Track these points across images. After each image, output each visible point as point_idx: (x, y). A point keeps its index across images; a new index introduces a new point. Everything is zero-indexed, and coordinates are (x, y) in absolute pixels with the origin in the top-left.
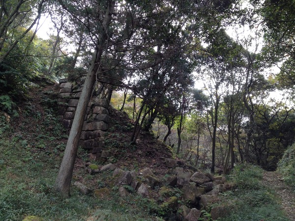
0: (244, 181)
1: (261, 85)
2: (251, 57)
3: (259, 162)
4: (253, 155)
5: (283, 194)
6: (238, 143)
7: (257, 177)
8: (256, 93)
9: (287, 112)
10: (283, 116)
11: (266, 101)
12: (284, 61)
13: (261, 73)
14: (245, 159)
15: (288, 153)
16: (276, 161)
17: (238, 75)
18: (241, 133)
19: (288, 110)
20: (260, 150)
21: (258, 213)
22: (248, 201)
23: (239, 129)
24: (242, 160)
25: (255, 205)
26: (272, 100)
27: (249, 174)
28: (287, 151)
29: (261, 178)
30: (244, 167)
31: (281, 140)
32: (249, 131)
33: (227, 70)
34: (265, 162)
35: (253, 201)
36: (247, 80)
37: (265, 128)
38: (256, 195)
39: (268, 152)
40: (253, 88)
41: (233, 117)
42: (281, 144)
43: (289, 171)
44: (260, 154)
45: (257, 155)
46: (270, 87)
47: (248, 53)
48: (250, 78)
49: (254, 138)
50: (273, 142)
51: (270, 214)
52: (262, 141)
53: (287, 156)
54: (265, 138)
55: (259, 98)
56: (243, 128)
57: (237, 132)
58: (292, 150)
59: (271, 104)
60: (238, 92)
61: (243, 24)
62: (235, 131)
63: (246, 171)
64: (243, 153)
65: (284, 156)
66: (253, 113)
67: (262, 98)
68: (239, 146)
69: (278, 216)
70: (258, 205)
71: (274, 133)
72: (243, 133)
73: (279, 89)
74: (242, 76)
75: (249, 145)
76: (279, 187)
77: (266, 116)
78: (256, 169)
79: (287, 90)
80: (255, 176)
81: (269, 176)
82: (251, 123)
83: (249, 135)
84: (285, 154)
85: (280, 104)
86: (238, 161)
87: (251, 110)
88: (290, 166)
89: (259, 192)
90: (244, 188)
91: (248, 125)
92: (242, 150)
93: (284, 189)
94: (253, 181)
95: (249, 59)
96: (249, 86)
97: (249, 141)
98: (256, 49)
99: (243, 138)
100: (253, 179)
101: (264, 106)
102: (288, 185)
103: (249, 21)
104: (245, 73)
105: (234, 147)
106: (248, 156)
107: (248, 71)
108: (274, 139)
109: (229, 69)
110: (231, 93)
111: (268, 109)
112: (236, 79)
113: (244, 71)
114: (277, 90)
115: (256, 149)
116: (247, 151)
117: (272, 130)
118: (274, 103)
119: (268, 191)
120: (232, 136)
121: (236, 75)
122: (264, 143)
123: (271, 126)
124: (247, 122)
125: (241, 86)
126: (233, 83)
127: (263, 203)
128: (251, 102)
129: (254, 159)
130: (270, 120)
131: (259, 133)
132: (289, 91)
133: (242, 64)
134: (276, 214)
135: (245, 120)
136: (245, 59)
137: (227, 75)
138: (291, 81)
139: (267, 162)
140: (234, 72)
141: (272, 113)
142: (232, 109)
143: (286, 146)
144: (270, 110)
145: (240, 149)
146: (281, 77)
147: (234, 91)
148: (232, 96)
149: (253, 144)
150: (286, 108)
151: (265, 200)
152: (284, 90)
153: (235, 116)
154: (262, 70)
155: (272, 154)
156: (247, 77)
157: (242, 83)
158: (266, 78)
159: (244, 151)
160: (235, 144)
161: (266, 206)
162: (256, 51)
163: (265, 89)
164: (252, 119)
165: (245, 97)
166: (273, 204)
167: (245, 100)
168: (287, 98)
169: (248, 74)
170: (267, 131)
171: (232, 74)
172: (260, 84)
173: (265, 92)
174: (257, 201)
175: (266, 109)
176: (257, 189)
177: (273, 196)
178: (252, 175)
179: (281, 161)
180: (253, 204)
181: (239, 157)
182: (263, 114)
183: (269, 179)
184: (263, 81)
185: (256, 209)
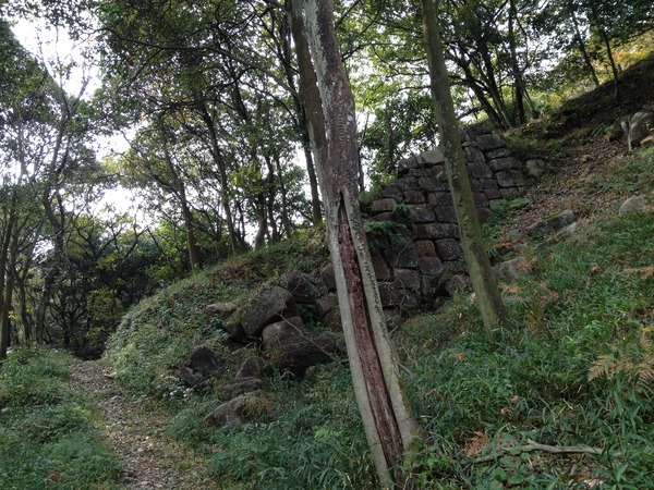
0: (26, 385)
1: (86, 173)
2: (71, 106)
3: (67, 341)
4: (55, 326)
5: (112, 406)
6: (22, 299)
7: (57, 375)
8: (75, 188)
9: (137, 235)
10: (127, 243)
11: (97, 210)
12: (138, 127)
13: (88, 145)
14: (33, 336)
15: (129, 320)
16: (104, 336)
17: (35, 140)
18: (31, 276)
19: (138, 231)
20: (72, 314)
21: (51, 456)
22: (29, 432)
23: (28, 267)
24: (28, 337)
25: (47, 439)
26: (109, 208)
27: (40, 370)
28: (127, 316)
29: (66, 377)
30: (30, 355)
31: (119, 293)
32: (51, 273)
33: (9, 123)
34: (81, 341)
35: (42, 430)
36: (55, 157)
37: (87, 268)
38: (51, 415)
39: (89, 320)
40: (68, 174)
41: (15, 238)
42: (118, 301)
43: (127, 356)
44: (72, 324)
45: (65, 326)
46: (107, 180)
47: (63, 93)
48: (62, 151)
49: (61, 287)
50: (104, 296)
51: (76, 452)
52: (79, 296)
53: (128, 326)
54: (87, 288)
55: (80, 201)
56: (37, 264)
57: (21, 274)
58: (138, 313)
59: (105, 217)
60: (33, 179)
61: (55, 22)
62: (17, 273)
63: (34, 363)
64: (33, 323)
65: (120, 327)
66: (63, 232)
67: (88, 200)
68: (24, 308)
69: (94, 453)
70: (52, 438)
71: (105, 277)
72: (37, 277)
73: (125, 185)
74: (45, 145)
75: (49, 304)
76: (104, 392)
77: (91, 241)
78: (58, 358)
79: (139, 189)
80: (53, 373)
81: (84, 371)
82: (57, 254)
83: (50, 281)
84: (124, 322)
85: (124, 218)
86: (18, 342)
87: (59, 225)
88: (131, 346)
89: (60, 408)
90: (23, 404)
91: (50, 260)
92: (30, 315)
93: (113, 394)
94: (48, 384)
95: (65, 109)
96: (59, 170)
97: (48, 294)
98: (83, 89)
99: (37, 289)
100: (48, 380)
101: (90, 219)
102: (122, 385)
103: (70, 21)
104: (54, 139)
105: (11, 308)
106: (41, 328)
107: (60, 136)
108: (103, 291)
109: (13, 121)
110: (14, 181)
111: (98, 226)
112: (30, 150)
113: (52, 133)
114: (120, 187)
115: (63, 314)
116: (41, 318)
117: (102, 272)
118: (112, 215)
119: (80, 403)
120: (9, 283)
121: (31, 138)
122: (84, 299)
123: (101, 263)
124: (49, 251)
125: (42, 168)
126: (21, 157)
127: (65, 432)
128: (62, 208)
129: (57, 335)
130: (101, 251)
131: (73, 278)
132: (144, 192)
133: (48, 118)
134: (88, 450)
135: (45, 247)
136: (56, 108)
137: (7, 135)
138: (148, 173)
139: (86, 341)
140: (26, 132)
141: (105, 235)
142: (14, 219)
143: (126, 306)
144: (103, 230)
145: (24, 314)
146: (131, 161)
147: (24, 176)
148: (16, 188)
149: (58, 301)
150: (135, 226)
151: (70, 425)
152: (134, 190)
153: (21, 238)
154: (89, 138)
155: (97, 324)
156: (56, 150)
157: (45, 161)
158: (99, 158)
159: (34, 318)
160: (15, 303)
161: (71, 437)
162: (81, 93)
163: (96, 181)
164: (58, 243)
165: (46, 195)
166: (85, 431)
167: (47, 203)
168: (140, 207)
169: (59, 141)
170: (92, 275)
171: (20, 134)
172: (84, 170)
173: (95, 189)
174: (51, 430)
175: (93, 227)
176: (55, 402)
177: (89, 412)
178: (47, 372)
179: (113, 336)
180: (41, 438)
181: (21, 333)
182: (86, 235)
183: (86, 378)
184: (93, 163)
185: (47, 446)
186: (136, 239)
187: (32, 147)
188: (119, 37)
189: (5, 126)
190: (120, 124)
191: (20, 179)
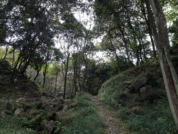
0: (81, 102)
2: (88, 32)
3: (89, 91)
4: (86, 87)
5: (101, 108)
6: (79, 81)
7: (88, 99)
8: (89, 53)
9: (104, 63)
10: (102, 66)
11: (94, 57)
12: (104, 35)
13: (92, 41)
14: (82, 89)
15: (104, 86)
16: (98, 90)
17: (80, 41)
18: (80, 75)
19: (105, 62)
20: (90, 84)
21: (87, 120)
22: (82, 113)
23: (80, 72)
24: (80, 90)
25: (86, 115)
26: (97, 57)
27: (84, 98)
28: (103, 85)
29: (90, 100)
30: (81, 94)
31: (101, 78)
32: (85, 74)
33: (74, 38)
34: (92, 91)
35: (85, 113)
36: (85, 45)
37: (93, 72)
38: (87, 109)
39: (94, 85)
40: (88, 49)
41: (77, 66)
42: (101, 81)
43: (104, 95)
44: (90, 86)
45: (88, 87)
46: (97, 50)
47: (86, 29)
48: (86, 44)
49: (88, 77)
50: (97, 80)
51: (93, 119)
52: (91, 79)
53: (103, 87)
54: (93, 77)
55: (91, 56)
56: (82, 72)
57: (78, 74)
58: (106, 84)
59: (97, 59)
60: (80, 51)
61: (83, 12)
62: (77, 74)
63: (82, 96)
64: (81, 86)
65: (102, 87)
66: (87, 64)
67: (92, 55)
68: (79, 83)
69: (97, 120)
70: (87, 115)
71: (97, 75)
72: (82, 75)
73: (101, 51)
74: (82, 42)
75: (85, 81)
76: (99, 104)
77: (94, 65)
78: (87, 95)
79: (105, 52)
80: (87, 99)
81: (94, 98)
82: (86, 69)
83: (85, 76)
84: (102, 86)
85: (101, 59)
86: (78, 91)
87: (86, 62)
88: (104, 92)
89: (89, 107)
90: (80, 106)
91: (84, 71)
92: (81, 84)
93: (101, 105)
94: (86, 101)
95: (86, 33)
96: (86, 48)
97: (85, 79)
98: (90, 27)
99: (82, 78)
100: (86, 100)
101: (93, 60)
102: (103, 102)
103: (87, 11)
104: (84, 41)
105: (77, 83)
106: (83, 87)
107: (86, 40)
108: (97, 78)
109: (75, 37)
110: (76, 52)
111: (95, 62)
112: (79, 44)
113: (84, 39)
114: (100, 51)
115: (88, 84)
116: (83, 85)
117: (97, 73)
118: (98, 59)
119: (93, 107)
120: (76, 76)
121: (79, 41)
122: (93, 80)
123: (96, 71)
124: (84, 69)
125: (82, 48)
126: (77, 46)
127: (90, 114)
128: (87, 58)
129: (87, 89)
130: (96, 68)
131: (90, 75)
132: (106, 52)
133: (83, 36)
134: (96, 119)
135: (83, 67)
136: (84, 33)
137: (74, 41)
138: (106, 47)
139: (94, 91)
140: (78, 40)
141: (97, 64)
142: (76, 61)
143: (103, 82)
144: (96, 63)
145: (79, 84)
146: (102, 44)
147: (78, 51)
148: (76, 53)
149: (87, 81)
150: (104, 61)
151: (91, 112)
152: (103, 52)
153: (78, 66)
154: (93, 40)
155: (96, 86)
156: (85, 43)
157: (82, 46)
158: (95, 45)
159: (82, 85)
160: (77, 81)
161: (92, 115)
162: (90, 28)
163: (94, 50)
164: (86, 67)
165: (83, 54)
166: (95, 114)
167: (83, 56)
168: (105, 56)
169: (85, 41)
170: (94, 74)
171: (77, 40)
172: (91, 48)
173: (94, 52)
174: (87, 113)
175: (94, 62)
176: (88, 106)
177: (95, 109)
178: (85, 98)
179: (100, 90)
180: (85, 115)
181: (79, 89)
182: (92, 64)
183: (94, 100)
184: (93, 46)
185: (86, 117)
186: (104, 64)
187: (79, 43)
188: (98, 13)
189: (73, 39)
190: (99, 35)
191: (77, 51)
